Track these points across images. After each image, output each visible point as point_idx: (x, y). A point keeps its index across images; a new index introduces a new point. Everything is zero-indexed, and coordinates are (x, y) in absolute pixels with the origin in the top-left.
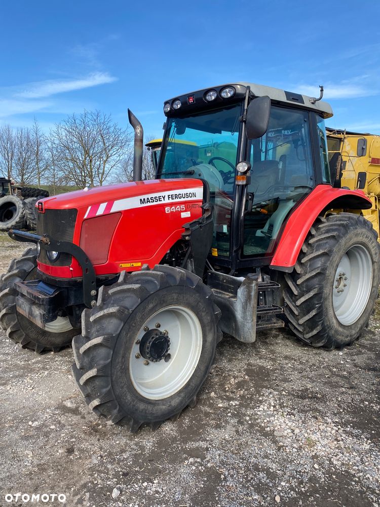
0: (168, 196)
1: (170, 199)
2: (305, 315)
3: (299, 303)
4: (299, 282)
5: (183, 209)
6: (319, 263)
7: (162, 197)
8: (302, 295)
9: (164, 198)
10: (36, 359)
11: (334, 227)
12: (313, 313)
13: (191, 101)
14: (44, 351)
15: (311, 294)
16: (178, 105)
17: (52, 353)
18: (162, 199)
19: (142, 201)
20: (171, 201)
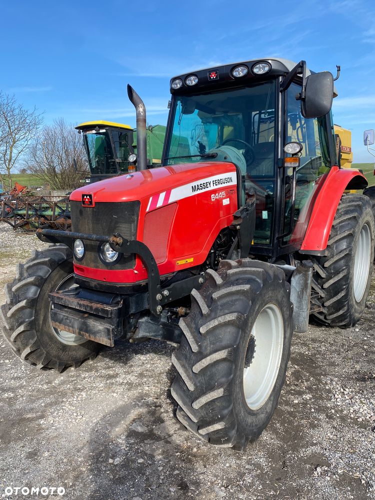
0: (213, 181)
1: (215, 185)
2: (332, 297)
3: (326, 286)
4: (327, 265)
5: (224, 195)
6: (344, 245)
7: (208, 184)
8: (330, 278)
9: (210, 184)
10: (57, 378)
11: (352, 208)
12: (342, 294)
13: (213, 76)
14: (64, 368)
15: (341, 275)
16: (193, 81)
17: (72, 369)
18: (209, 186)
19: (194, 189)
20: (215, 187)
